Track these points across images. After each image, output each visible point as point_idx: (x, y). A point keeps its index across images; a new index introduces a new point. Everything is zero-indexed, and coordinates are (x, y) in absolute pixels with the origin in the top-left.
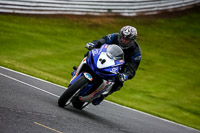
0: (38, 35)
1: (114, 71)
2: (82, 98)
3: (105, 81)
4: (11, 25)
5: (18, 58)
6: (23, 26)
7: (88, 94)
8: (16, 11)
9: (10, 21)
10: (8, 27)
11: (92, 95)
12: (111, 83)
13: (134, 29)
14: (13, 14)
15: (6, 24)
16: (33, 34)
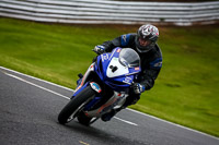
0: (84, 46)
1: (127, 81)
2: (88, 113)
3: (116, 93)
4: (55, 35)
5: (62, 71)
6: (68, 37)
7: (95, 108)
8: (61, 21)
9: (54, 31)
10: (51, 37)
11: (100, 110)
12: (124, 96)
13: (156, 29)
14: (58, 23)
15: (49, 34)
16: (78, 45)
